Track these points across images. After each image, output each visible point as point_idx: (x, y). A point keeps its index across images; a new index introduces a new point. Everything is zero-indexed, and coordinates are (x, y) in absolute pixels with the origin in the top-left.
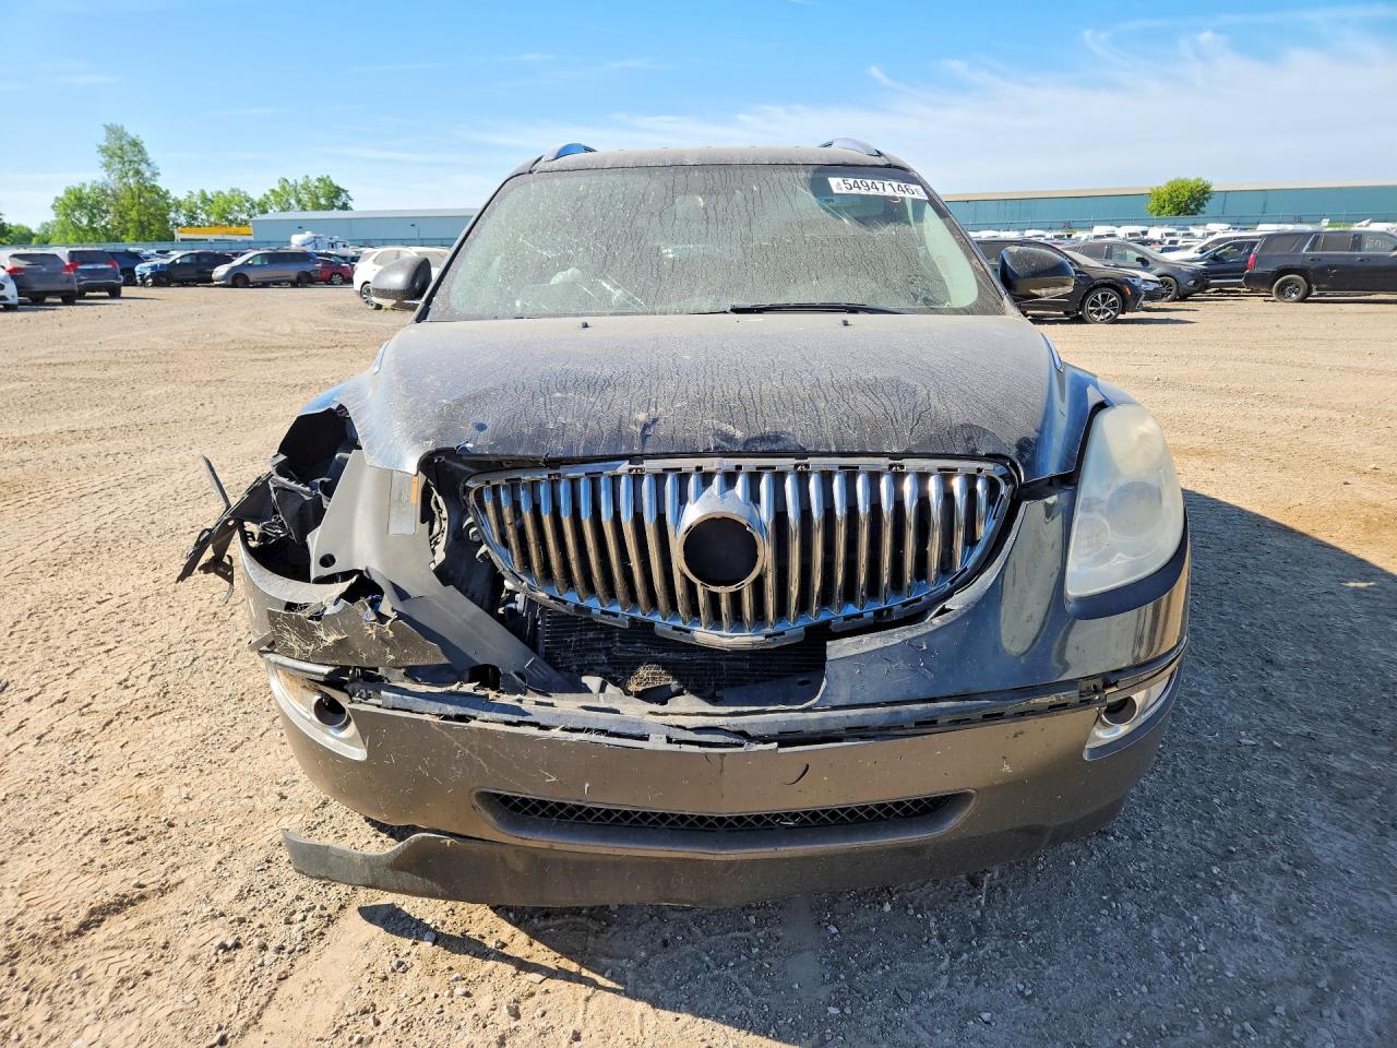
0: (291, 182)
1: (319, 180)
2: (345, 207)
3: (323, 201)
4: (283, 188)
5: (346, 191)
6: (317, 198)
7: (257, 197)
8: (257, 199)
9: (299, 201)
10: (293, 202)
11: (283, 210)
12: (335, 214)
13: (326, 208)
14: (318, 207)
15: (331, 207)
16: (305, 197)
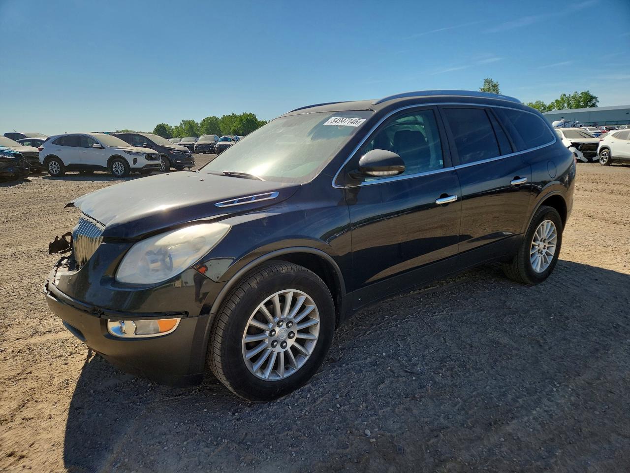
0: (567, 95)
1: (582, 93)
2: (594, 106)
3: (582, 104)
4: (562, 99)
5: (596, 98)
6: (579, 102)
7: (548, 104)
8: (548, 105)
9: (569, 105)
10: (566, 105)
11: (559, 109)
12: (587, 109)
13: (582, 107)
14: (578, 106)
15: (585, 106)
16: (572, 102)
